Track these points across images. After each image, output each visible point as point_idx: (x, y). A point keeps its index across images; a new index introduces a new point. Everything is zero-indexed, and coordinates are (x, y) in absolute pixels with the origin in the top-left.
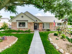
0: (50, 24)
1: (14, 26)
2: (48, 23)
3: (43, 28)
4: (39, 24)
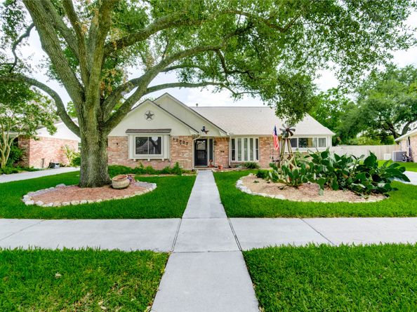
0: (260, 142)
1: (117, 151)
2: (251, 140)
3: (233, 159)
4: (215, 142)
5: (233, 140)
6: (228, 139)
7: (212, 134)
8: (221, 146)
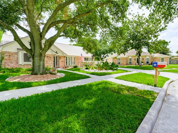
0: (76, 58)
1: (9, 60)
3: (67, 64)
4: (60, 58)
5: (67, 57)
6: (65, 57)
7: (60, 54)
8: (62, 59)
